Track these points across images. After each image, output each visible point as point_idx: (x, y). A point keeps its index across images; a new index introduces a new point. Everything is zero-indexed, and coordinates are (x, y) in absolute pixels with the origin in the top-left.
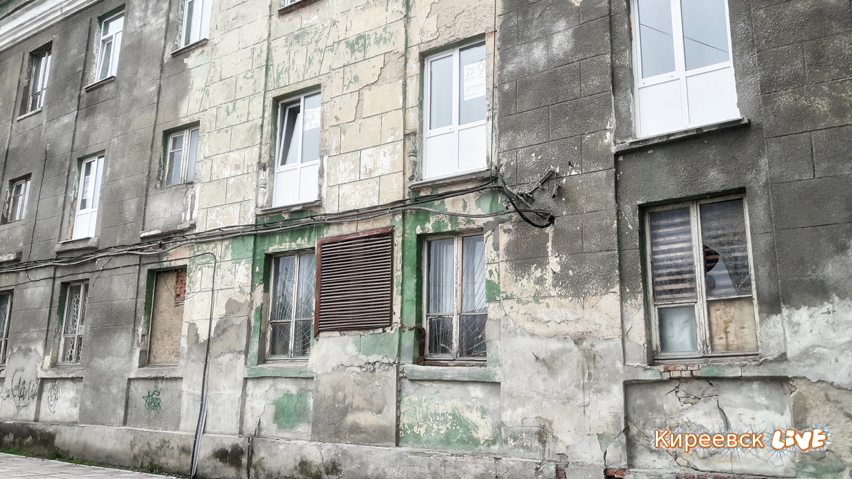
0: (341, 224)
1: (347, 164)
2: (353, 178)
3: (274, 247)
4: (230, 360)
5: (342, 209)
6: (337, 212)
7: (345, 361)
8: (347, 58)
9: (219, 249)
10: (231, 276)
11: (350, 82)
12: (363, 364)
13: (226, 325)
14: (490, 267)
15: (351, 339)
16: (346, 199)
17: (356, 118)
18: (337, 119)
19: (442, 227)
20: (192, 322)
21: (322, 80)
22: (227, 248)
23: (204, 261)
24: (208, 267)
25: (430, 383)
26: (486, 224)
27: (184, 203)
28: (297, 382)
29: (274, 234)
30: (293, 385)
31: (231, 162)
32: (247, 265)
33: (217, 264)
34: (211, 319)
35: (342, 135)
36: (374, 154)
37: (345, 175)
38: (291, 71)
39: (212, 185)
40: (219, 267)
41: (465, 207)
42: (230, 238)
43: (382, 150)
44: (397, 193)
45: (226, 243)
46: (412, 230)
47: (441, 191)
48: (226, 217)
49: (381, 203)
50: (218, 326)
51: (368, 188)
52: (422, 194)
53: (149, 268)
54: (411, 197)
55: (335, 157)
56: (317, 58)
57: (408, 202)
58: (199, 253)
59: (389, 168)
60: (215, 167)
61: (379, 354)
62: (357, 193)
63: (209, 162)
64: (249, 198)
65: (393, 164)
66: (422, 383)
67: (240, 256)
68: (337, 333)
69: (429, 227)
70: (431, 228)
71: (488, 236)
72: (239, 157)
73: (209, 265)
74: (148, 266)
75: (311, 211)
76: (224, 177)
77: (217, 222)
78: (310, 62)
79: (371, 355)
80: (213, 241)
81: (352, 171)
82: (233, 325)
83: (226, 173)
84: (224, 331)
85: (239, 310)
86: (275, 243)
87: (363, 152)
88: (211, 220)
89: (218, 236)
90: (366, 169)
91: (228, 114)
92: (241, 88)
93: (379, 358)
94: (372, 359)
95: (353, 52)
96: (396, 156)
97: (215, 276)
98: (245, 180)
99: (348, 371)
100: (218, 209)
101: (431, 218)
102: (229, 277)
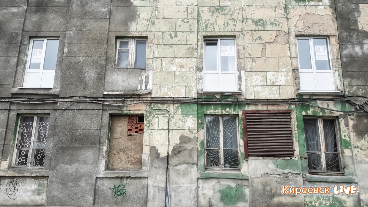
0: (257, 105)
1: (258, 77)
2: (263, 84)
3: (210, 111)
4: (186, 168)
5: (256, 98)
6: (253, 99)
7: (269, 171)
8: (253, 27)
9: (172, 108)
10: (182, 123)
11: (256, 39)
12: (281, 173)
13: (180, 149)
14: (344, 134)
15: (271, 161)
16: (259, 93)
17: (262, 56)
18: (250, 55)
19: (317, 113)
20: (153, 146)
21: (237, 34)
22: (177, 108)
23: (160, 113)
24: (164, 117)
25: (319, 183)
26: (340, 115)
27: (139, 79)
28: (235, 181)
29: (210, 105)
30: (232, 182)
31: (176, 63)
32: (193, 119)
33: (170, 116)
34: (168, 145)
35: (254, 63)
36: (275, 75)
37: (257, 82)
38: (215, 25)
39: (162, 73)
40: (173, 117)
41: (328, 106)
42: (179, 103)
43: (280, 74)
44: (291, 95)
45: (177, 105)
46: (300, 113)
47: (314, 97)
48: (175, 92)
49: (281, 98)
50: (174, 149)
51: (272, 90)
52: (304, 97)
53: (111, 113)
54: (298, 98)
55: (250, 73)
56: (232, 23)
57: (296, 100)
58: (156, 109)
59: (285, 83)
60: (164, 64)
61: (290, 169)
62: (266, 91)
63: (159, 61)
64: (192, 84)
65: (287, 81)
66: (315, 183)
67: (188, 113)
68: (260, 158)
69: (310, 112)
70: (311, 113)
71: (342, 120)
72: (182, 62)
73: (164, 116)
74: (109, 111)
75: (235, 96)
76: (171, 70)
77: (169, 93)
78: (228, 24)
79: (285, 169)
80: (167, 103)
81: (262, 81)
82: (186, 149)
83: (174, 68)
84: (179, 152)
85: (190, 142)
86: (211, 109)
87: (268, 73)
88: (163, 91)
89: (170, 101)
90: (271, 81)
91: (172, 37)
92: (180, 26)
93: (291, 171)
94: (286, 171)
95: (257, 25)
96: (289, 78)
97: (170, 122)
98: (188, 75)
99: (272, 177)
100: (168, 86)
101: (310, 109)
102: (180, 124)
